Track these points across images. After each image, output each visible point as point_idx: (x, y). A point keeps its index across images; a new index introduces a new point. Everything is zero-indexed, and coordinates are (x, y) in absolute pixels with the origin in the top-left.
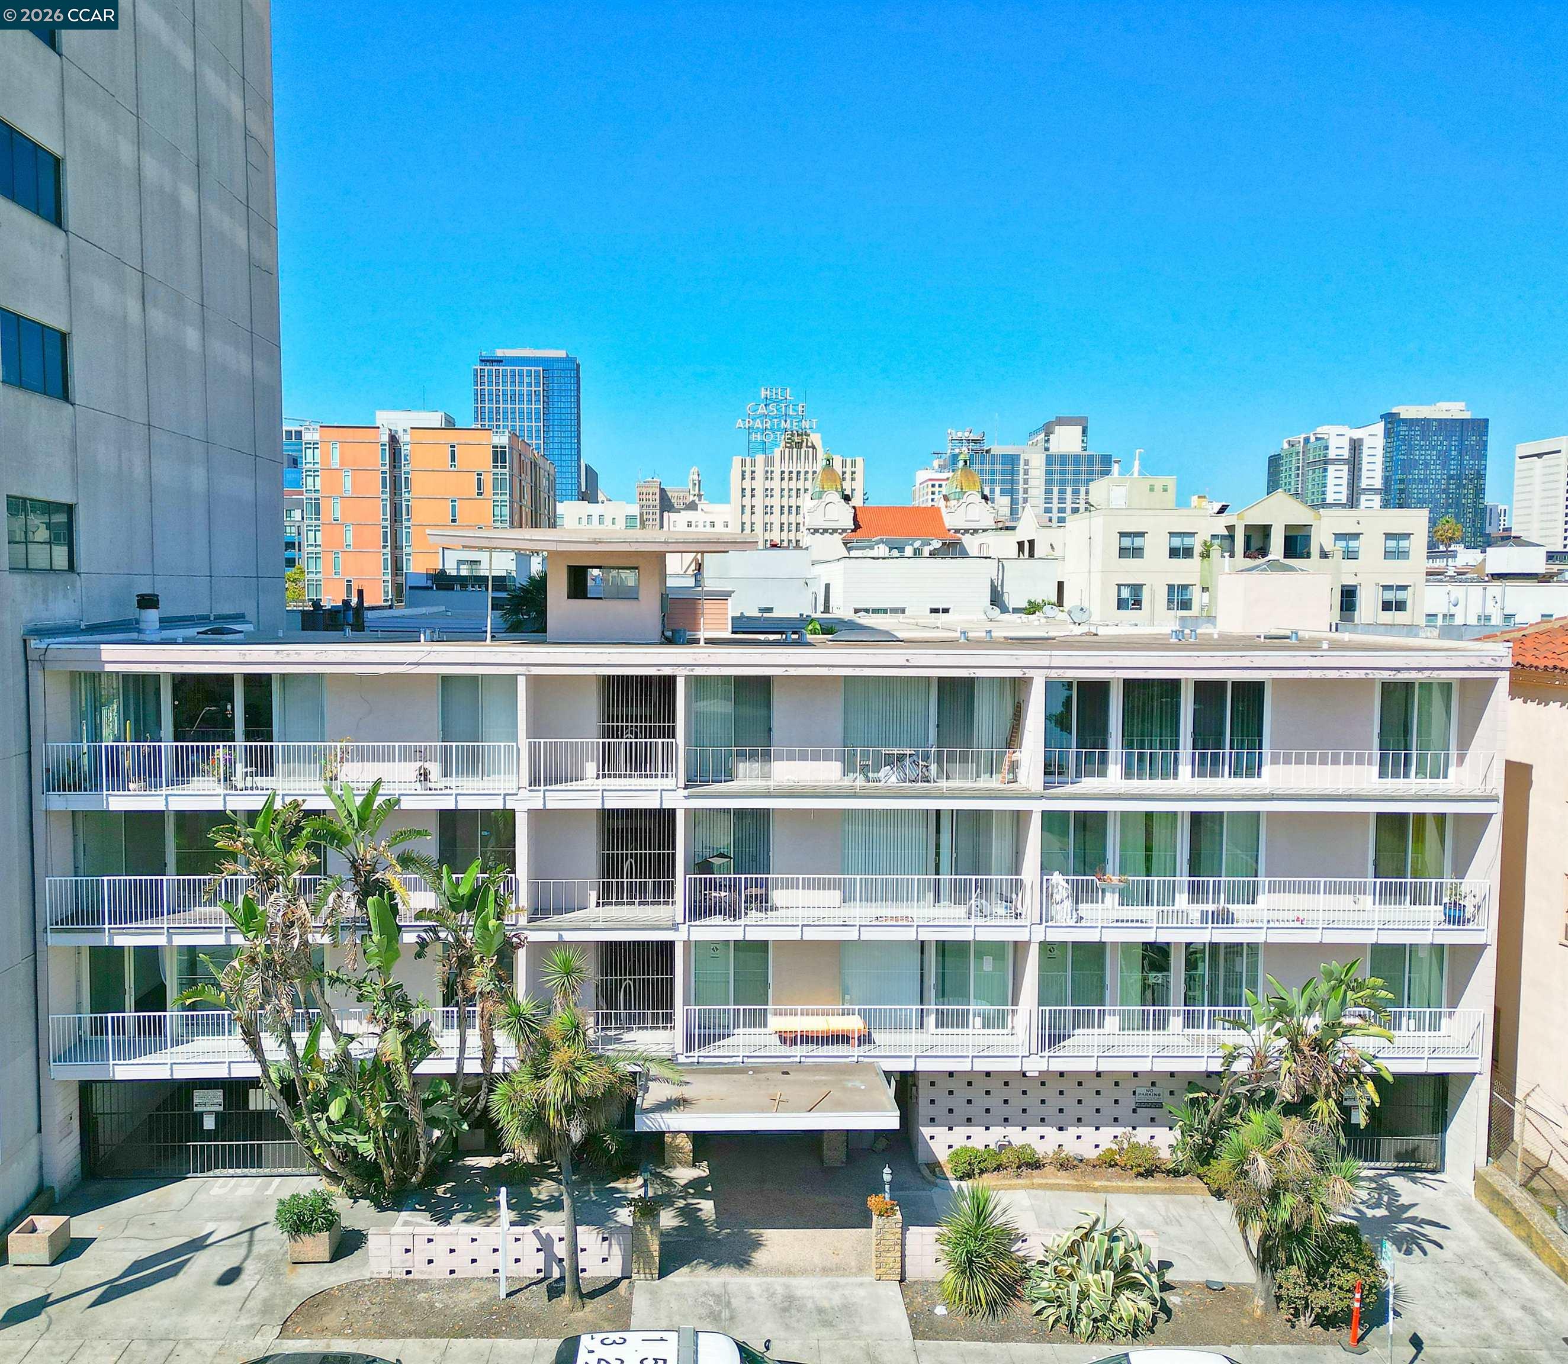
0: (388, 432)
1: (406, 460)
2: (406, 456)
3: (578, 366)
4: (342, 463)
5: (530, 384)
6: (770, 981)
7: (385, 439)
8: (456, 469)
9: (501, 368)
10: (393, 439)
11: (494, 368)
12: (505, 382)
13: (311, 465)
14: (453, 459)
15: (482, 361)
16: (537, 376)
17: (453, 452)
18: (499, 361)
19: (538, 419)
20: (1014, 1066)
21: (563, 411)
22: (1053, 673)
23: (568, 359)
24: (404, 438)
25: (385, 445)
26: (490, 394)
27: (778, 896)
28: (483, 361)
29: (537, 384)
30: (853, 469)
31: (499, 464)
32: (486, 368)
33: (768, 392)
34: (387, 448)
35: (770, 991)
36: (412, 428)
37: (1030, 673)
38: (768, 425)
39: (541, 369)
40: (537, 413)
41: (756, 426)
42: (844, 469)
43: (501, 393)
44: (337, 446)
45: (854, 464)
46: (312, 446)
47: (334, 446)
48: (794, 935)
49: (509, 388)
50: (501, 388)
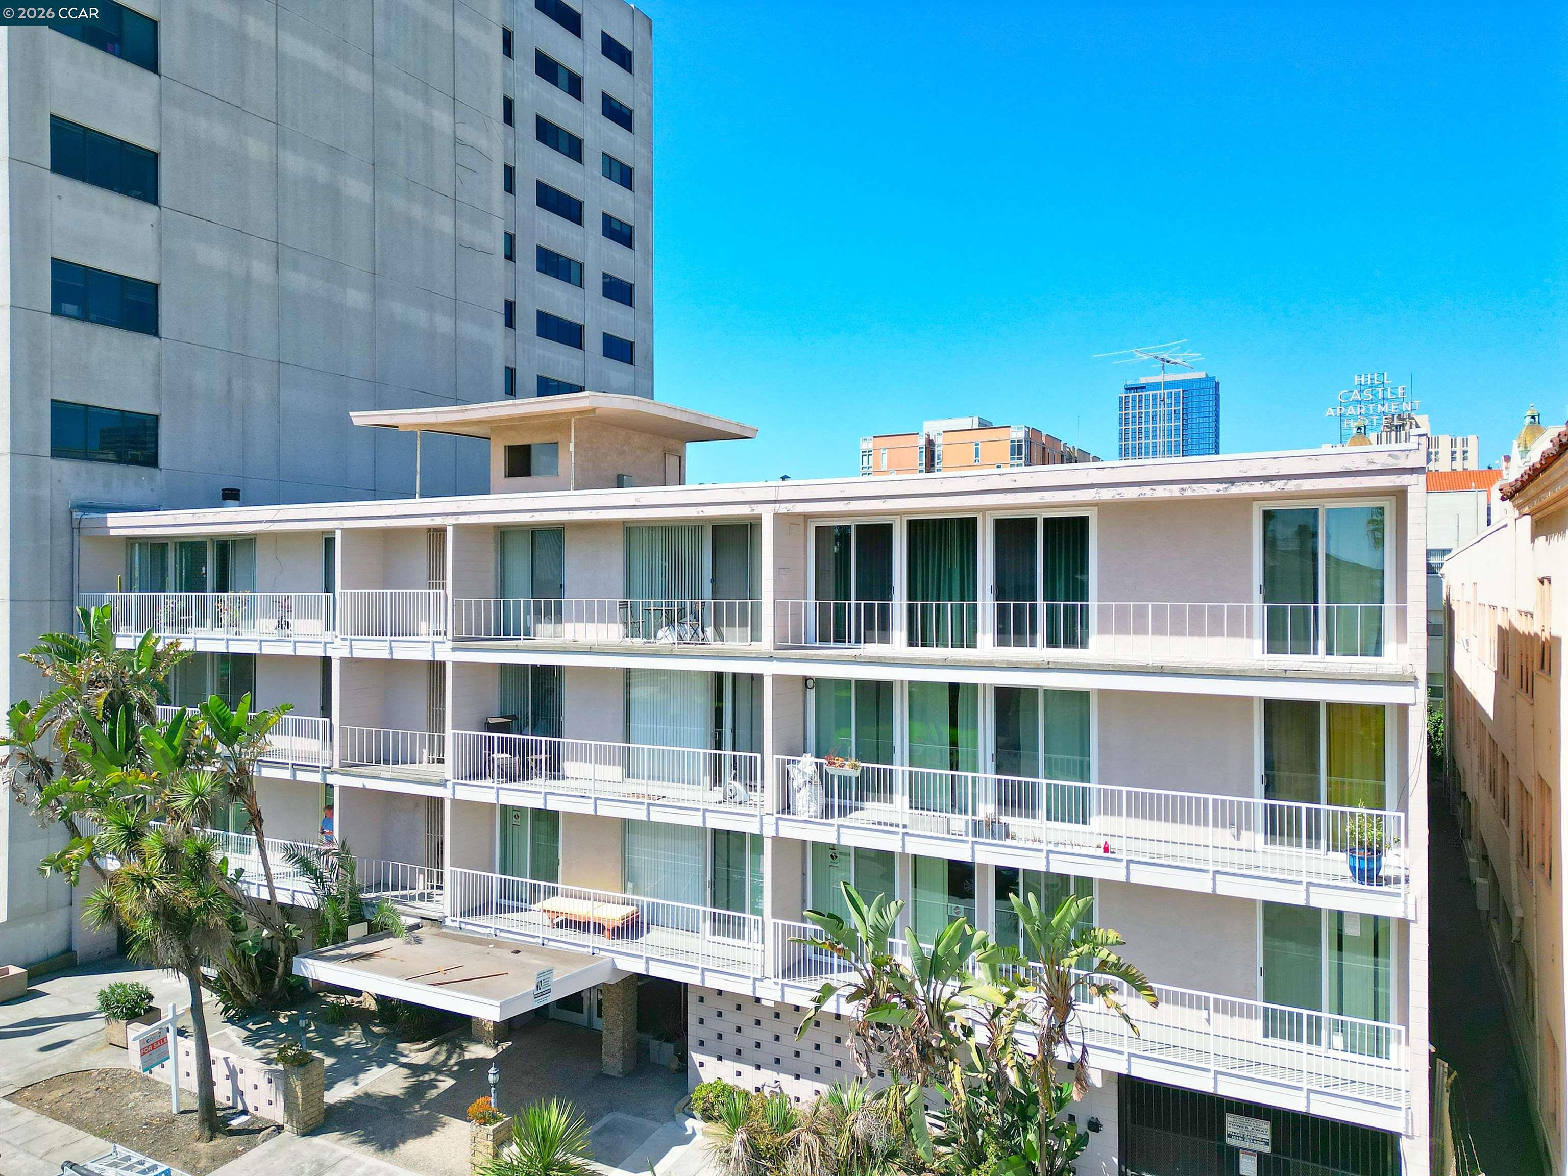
0: (925, 437)
1: (939, 459)
2: (938, 456)
3: (1217, 384)
4: (889, 466)
5: (1170, 405)
6: (560, 857)
7: (922, 442)
8: (979, 464)
9: (1144, 394)
10: (930, 443)
11: (1137, 394)
12: (1147, 406)
13: (866, 469)
14: (977, 456)
15: (1126, 389)
16: (1177, 397)
17: (977, 449)
18: (1142, 388)
19: (1177, 435)
20: (744, 988)
21: (1201, 426)
22: (783, 509)
23: (1208, 379)
24: (938, 441)
25: (923, 448)
26: (1134, 417)
27: (569, 767)
28: (1128, 389)
29: (1177, 403)
30: (1465, 448)
31: (1016, 456)
32: (1130, 395)
33: (1363, 379)
34: (924, 450)
35: (560, 867)
36: (944, 432)
37: (759, 509)
38: (1363, 411)
39: (1181, 390)
40: (1177, 429)
41: (1349, 412)
42: (1454, 449)
43: (1143, 416)
44: (886, 451)
45: (1465, 442)
46: (867, 453)
47: (884, 452)
48: (586, 808)
49: (1151, 410)
50: (1143, 411)
